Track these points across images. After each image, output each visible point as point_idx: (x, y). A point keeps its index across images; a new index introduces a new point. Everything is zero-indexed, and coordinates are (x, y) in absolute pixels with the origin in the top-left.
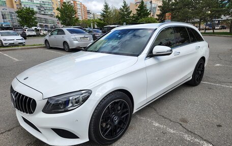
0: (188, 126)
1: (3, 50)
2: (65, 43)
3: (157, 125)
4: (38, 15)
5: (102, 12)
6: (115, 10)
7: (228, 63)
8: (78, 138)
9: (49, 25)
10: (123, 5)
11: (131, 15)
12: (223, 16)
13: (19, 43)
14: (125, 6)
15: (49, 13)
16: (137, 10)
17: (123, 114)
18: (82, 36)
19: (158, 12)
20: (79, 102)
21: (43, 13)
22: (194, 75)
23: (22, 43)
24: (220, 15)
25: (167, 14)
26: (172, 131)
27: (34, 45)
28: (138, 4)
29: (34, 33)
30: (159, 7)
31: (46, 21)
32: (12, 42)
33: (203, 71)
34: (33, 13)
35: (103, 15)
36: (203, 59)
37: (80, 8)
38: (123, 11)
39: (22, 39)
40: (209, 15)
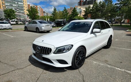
0: (108, 63)
1: (1, 32)
2: (37, 28)
3: (95, 62)
4: (16, 13)
5: (53, 12)
6: (60, 12)
7: (121, 39)
8: (68, 64)
9: (22, 19)
10: (64, 9)
11: (69, 15)
12: (117, 17)
13: (9, 28)
14: (65, 10)
15: (22, 12)
16: (72, 12)
17: (83, 56)
18: (47, 25)
19: (84, 14)
20: (69, 49)
21: (18, 12)
22: (108, 43)
23: (11, 28)
24: (116, 16)
25: (89, 15)
26: (102, 64)
27: (18, 29)
28: (72, 9)
29: (15, 23)
30: (84, 11)
31: (20, 16)
32: (5, 27)
33: (111, 42)
34: (13, 12)
35: (53, 14)
36: (111, 36)
37: (39, 10)
38: (64, 12)
39: (11, 26)
40: (109, 16)
